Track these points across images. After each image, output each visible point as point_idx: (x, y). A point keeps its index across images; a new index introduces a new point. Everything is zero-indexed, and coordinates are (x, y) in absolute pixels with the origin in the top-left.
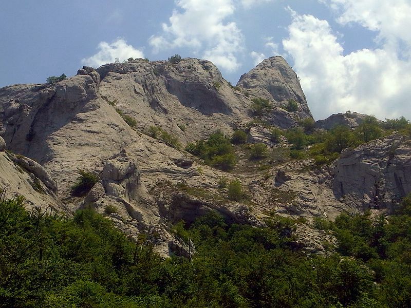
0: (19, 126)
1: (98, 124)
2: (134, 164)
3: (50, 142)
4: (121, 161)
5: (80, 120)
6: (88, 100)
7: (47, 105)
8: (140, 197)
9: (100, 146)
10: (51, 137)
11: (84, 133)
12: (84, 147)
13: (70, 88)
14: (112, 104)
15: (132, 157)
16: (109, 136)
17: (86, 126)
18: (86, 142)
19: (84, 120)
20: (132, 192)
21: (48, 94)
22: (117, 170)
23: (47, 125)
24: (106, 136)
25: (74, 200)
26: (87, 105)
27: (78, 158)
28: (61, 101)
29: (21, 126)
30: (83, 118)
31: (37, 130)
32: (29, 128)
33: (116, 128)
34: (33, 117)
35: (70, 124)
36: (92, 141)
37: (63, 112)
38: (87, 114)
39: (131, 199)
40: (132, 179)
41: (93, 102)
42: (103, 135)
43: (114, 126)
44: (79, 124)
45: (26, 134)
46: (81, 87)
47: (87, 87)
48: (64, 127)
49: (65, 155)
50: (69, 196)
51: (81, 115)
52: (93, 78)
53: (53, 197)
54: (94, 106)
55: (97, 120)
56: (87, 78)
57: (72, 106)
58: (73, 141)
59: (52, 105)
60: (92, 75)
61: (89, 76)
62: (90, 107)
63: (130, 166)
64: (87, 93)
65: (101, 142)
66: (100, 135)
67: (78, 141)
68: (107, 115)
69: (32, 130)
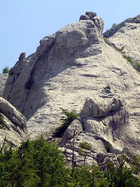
0: (18, 74)
1: (97, 68)
2: (119, 101)
3: (46, 88)
4: (104, 97)
5: (79, 65)
6: (88, 45)
7: (47, 52)
8: (127, 137)
9: (96, 90)
10: (48, 83)
11: (81, 77)
12: (79, 91)
13: (70, 33)
14: (120, 50)
15: (118, 94)
16: (108, 79)
17: (84, 70)
18: (82, 86)
19: (83, 65)
20: (117, 130)
21: (48, 41)
22: (97, 106)
23: (46, 72)
24: (104, 79)
25: (55, 140)
26: (88, 50)
27: (70, 101)
28: (60, 47)
29: (20, 75)
30: (82, 63)
31: (36, 77)
32: (28, 76)
33: (118, 71)
34: (33, 65)
35: (69, 69)
36: (88, 84)
37: (62, 58)
38: (87, 59)
39: (116, 138)
40: (117, 117)
41: (94, 46)
42: (102, 79)
43: (114, 69)
44: (78, 69)
45: (25, 81)
46: (81, 31)
47: (88, 32)
48: (63, 72)
49: (58, 99)
50: (51, 137)
51: (81, 60)
52: (94, 22)
53: (19, 133)
54: (95, 50)
55: (97, 64)
56: (88, 23)
57: (71, 51)
58: (69, 86)
59: (51, 52)
60: (94, 20)
61: (91, 21)
62: (91, 51)
63: (114, 103)
64: (87, 37)
65: (98, 85)
66: (98, 79)
67: (75, 85)
68: (109, 59)
69: (32, 78)
